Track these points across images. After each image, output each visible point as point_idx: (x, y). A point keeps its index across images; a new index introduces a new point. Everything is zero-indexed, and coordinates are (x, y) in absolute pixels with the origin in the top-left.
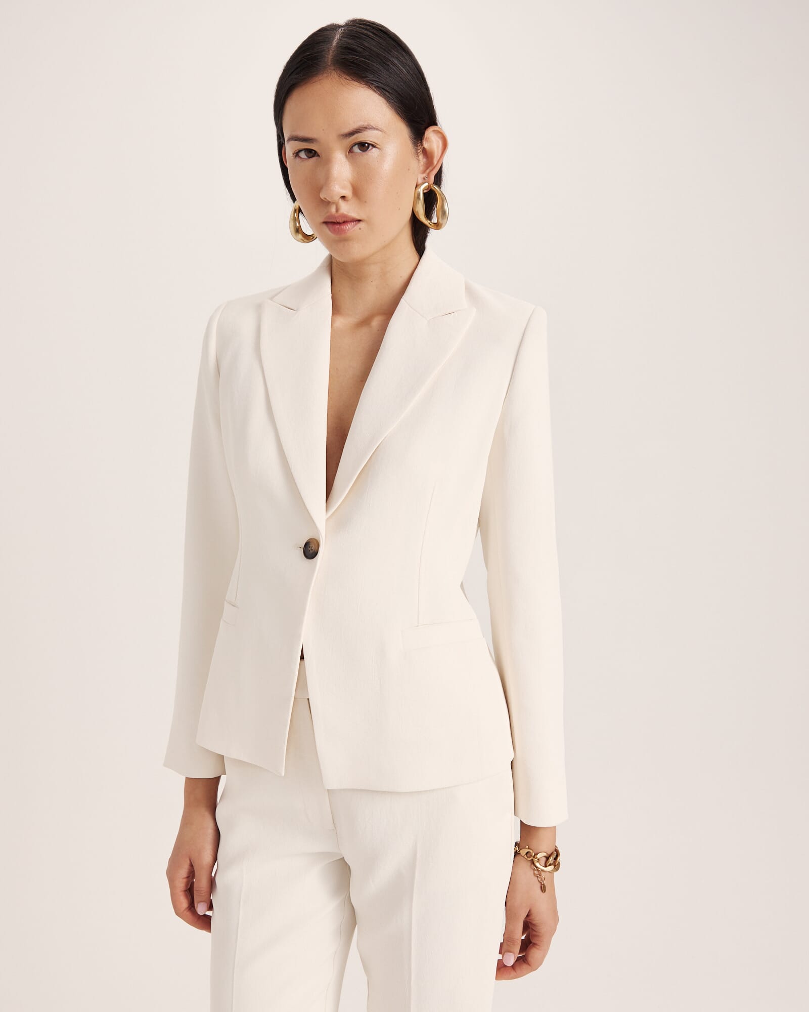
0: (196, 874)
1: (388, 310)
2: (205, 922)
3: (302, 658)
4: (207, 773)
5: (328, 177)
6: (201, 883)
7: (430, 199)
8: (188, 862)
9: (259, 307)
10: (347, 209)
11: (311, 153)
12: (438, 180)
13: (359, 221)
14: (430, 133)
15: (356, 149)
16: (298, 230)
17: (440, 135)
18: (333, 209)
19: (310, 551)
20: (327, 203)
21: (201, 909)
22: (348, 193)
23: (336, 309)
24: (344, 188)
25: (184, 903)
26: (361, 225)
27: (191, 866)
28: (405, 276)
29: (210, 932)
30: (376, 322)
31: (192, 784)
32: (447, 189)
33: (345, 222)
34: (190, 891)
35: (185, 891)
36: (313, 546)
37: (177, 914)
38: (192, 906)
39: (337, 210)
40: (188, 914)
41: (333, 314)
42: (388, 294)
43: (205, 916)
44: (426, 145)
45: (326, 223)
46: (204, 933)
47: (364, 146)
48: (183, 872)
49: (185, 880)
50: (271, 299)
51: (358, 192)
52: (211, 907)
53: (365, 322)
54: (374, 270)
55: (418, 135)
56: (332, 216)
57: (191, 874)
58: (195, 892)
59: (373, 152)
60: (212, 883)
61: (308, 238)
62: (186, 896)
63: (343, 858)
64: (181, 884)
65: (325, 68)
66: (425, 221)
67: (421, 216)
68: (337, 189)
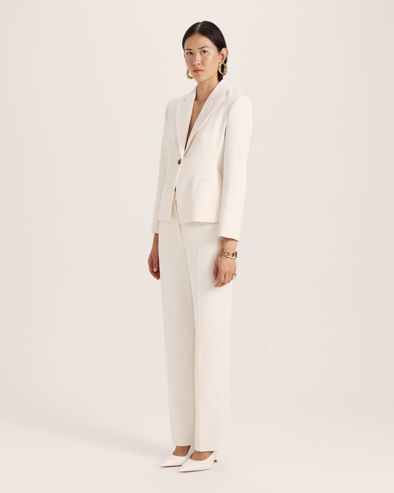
3: (175, 190)
5: (195, 59)
7: (223, 67)
10: (199, 67)
11: (191, 53)
12: (225, 62)
13: (203, 70)
14: (223, 50)
15: (203, 52)
16: (189, 76)
17: (226, 50)
20: (194, 65)
22: (200, 63)
24: (199, 61)
26: (203, 72)
32: (228, 65)
33: (199, 70)
36: (180, 161)
39: (197, 67)
44: (222, 52)
45: (194, 71)
47: (204, 52)
51: (202, 63)
55: (220, 49)
56: (196, 69)
59: (207, 53)
61: (191, 78)
65: (196, 33)
66: (221, 73)
67: (220, 72)
68: (197, 62)
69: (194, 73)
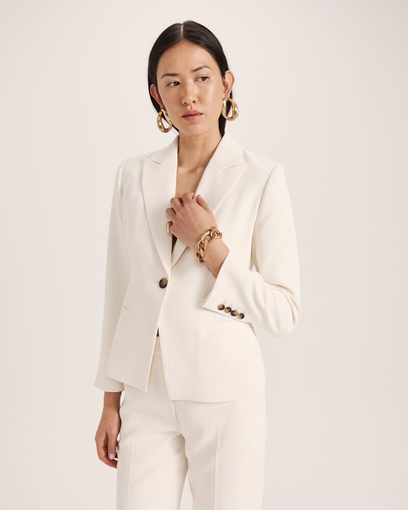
0: (109, 439)
1: (204, 165)
2: (114, 463)
4: (115, 390)
5: (186, 93)
6: (112, 444)
8: (105, 433)
9: (142, 162)
10: (197, 108)
13: (202, 114)
17: (230, 75)
18: (189, 108)
19: (163, 284)
21: (112, 457)
22: (196, 99)
23: (180, 163)
24: (194, 97)
25: (103, 454)
26: (202, 116)
27: (107, 435)
28: (215, 146)
29: (116, 468)
30: (199, 171)
31: (107, 394)
33: (195, 115)
34: (106, 447)
35: (104, 448)
36: (164, 282)
37: (100, 459)
38: (107, 455)
39: (191, 108)
40: (105, 458)
41: (178, 166)
42: (205, 156)
43: (113, 460)
44: (226, 79)
45: (184, 117)
46: (113, 468)
47: (204, 78)
48: (103, 438)
49: (104, 442)
50: (148, 158)
51: (201, 100)
52: (116, 456)
53: (193, 171)
54: (200, 143)
56: (189, 112)
57: (107, 440)
58: (109, 448)
60: (117, 444)
61: (166, 130)
62: (104, 450)
63: (181, 435)
64: (102, 444)
65: (180, 40)
66: (225, 117)
67: (224, 115)
68: (191, 98)
69: (184, 120)
